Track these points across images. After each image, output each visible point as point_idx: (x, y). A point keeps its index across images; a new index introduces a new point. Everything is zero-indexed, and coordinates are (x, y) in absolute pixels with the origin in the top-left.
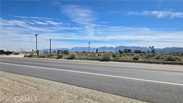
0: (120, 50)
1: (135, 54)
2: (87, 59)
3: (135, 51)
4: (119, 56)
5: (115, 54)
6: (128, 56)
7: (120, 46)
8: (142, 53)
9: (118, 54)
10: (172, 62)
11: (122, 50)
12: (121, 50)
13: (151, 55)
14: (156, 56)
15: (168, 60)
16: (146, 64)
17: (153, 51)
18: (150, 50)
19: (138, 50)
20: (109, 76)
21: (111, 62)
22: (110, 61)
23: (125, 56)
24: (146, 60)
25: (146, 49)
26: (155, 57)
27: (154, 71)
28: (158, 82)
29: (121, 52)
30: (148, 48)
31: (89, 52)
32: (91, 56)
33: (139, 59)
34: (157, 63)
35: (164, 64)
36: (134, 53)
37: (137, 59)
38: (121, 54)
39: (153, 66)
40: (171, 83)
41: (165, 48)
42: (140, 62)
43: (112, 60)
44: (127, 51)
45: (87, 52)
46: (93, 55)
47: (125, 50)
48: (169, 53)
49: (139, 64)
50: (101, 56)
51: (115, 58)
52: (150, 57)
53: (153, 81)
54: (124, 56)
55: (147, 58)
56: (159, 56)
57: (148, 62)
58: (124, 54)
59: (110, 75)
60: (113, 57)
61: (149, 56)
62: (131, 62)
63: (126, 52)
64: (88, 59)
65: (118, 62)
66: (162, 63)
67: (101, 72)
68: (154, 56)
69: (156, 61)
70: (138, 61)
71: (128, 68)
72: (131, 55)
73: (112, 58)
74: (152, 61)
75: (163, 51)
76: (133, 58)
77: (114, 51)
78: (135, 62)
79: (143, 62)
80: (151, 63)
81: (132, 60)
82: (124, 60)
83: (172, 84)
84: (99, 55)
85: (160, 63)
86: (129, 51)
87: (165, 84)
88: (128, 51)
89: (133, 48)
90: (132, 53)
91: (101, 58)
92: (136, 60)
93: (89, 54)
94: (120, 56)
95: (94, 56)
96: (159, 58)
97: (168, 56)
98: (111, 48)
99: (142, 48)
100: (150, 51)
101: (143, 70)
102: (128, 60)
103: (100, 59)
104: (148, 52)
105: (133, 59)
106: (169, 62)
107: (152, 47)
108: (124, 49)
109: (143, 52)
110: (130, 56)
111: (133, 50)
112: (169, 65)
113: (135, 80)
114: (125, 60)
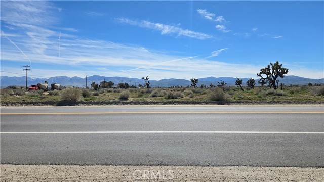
0: (94, 83)
1: (120, 89)
2: (24, 103)
3: (119, 85)
4: (93, 95)
5: (86, 90)
6: (109, 94)
7: (94, 77)
8: (130, 87)
9: (91, 90)
10: (173, 100)
11: (98, 83)
12: (96, 84)
13: (144, 90)
14: (152, 93)
15: (169, 97)
16: (140, 106)
17: (148, 85)
18: (143, 83)
19: (124, 82)
20: (84, 132)
21: (81, 107)
22: (78, 103)
23: (105, 95)
24: (139, 99)
25: (136, 81)
26: (150, 95)
27: (156, 116)
28: (165, 132)
29: (96, 87)
30: (139, 80)
31: (26, 88)
32: (33, 96)
33: (129, 98)
34: (155, 103)
35: (165, 103)
36: (118, 88)
37: (126, 99)
38: (96, 90)
39: (151, 108)
40: (180, 132)
41: (162, 80)
42: (130, 103)
43: (82, 103)
44: (106, 85)
45: (22, 88)
46: (37, 94)
47: (104, 83)
48: (168, 87)
49: (130, 106)
50: (56, 94)
51: (87, 98)
52: (144, 95)
53: (158, 132)
54: (102, 95)
55: (140, 96)
56: (156, 93)
57: (143, 102)
58: (102, 89)
59: (86, 131)
60: (84, 96)
61: (143, 92)
62: (117, 103)
63: (104, 87)
64: (28, 103)
65: (94, 106)
66: (161, 103)
67: (66, 128)
68: (150, 92)
69: (153, 99)
70: (127, 101)
71: (116, 114)
72: (115, 92)
73: (81, 99)
74: (147, 100)
75: (160, 85)
76: (119, 97)
77: (82, 86)
78: (124, 104)
79: (135, 103)
80: (147, 103)
81: (118, 100)
82: (104, 100)
83: (182, 132)
84: (51, 94)
85: (159, 102)
86: (110, 84)
87: (173, 133)
88: (108, 85)
89: (116, 80)
90: (115, 88)
91: (59, 98)
92: (124, 100)
93: (27, 92)
94: (96, 94)
95: (40, 96)
96: (157, 95)
97: (168, 92)
98: (76, 79)
99: (131, 80)
100: (143, 85)
101: (140, 117)
102: (112, 101)
103: (55, 103)
104: (140, 86)
105: (120, 99)
106: (170, 100)
107: (145, 78)
108: (102, 81)
109: (133, 87)
110: (112, 93)
111: (117, 83)
112: (170, 105)
113: (132, 134)
114: (107, 101)
